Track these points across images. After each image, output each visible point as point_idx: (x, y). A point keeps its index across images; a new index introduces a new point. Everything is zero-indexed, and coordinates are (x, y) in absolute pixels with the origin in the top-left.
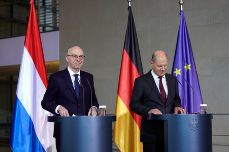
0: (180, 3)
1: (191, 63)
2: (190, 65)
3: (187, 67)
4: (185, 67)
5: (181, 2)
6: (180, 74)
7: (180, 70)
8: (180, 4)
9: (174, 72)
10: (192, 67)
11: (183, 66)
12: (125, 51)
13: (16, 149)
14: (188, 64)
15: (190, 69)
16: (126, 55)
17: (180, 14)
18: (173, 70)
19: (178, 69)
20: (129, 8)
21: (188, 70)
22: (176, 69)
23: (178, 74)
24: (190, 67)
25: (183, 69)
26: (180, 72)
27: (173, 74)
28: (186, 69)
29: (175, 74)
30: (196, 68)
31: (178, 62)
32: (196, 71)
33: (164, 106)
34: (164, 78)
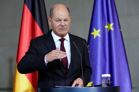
1: (114, 22)
2: (112, 25)
3: (109, 26)
4: (106, 27)
6: (99, 35)
7: (99, 31)
10: (114, 26)
14: (110, 23)
15: (112, 29)
18: (91, 30)
19: (97, 29)
21: (110, 30)
22: (95, 30)
23: (97, 37)
24: (113, 27)
25: (103, 30)
26: (99, 33)
27: (90, 36)
28: (107, 29)
29: (93, 35)
30: (120, 28)
31: (97, 21)
32: (121, 32)
33: (64, 77)
34: (67, 40)
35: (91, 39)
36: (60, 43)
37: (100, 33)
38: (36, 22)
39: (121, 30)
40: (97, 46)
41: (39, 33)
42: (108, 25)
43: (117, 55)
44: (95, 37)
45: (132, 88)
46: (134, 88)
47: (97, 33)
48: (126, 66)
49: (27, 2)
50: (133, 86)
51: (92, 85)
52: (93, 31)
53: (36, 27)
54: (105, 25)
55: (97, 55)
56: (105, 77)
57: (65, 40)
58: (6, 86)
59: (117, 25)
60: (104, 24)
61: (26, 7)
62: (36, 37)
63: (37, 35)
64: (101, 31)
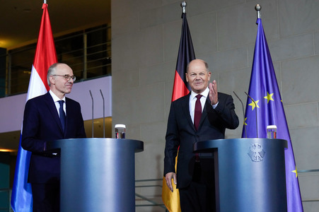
0: (256, 8)
1: (274, 92)
2: (272, 95)
3: (269, 97)
4: (266, 97)
5: (258, 7)
7: (257, 101)
8: (257, 10)
9: (250, 105)
10: (275, 97)
12: (178, 75)
13: (20, 210)
14: (269, 94)
15: (272, 99)
16: (179, 81)
17: (257, 24)
19: (255, 100)
20: (184, 15)
21: (270, 101)
24: (272, 97)
25: (262, 101)
26: (257, 104)
27: (248, 108)
28: (267, 99)
29: (251, 107)
37: (259, 104)
39: (281, 101)
42: (267, 95)
44: (253, 109)
47: (255, 104)
52: (251, 102)
59: (278, 95)
60: (263, 95)
64: (259, 101)
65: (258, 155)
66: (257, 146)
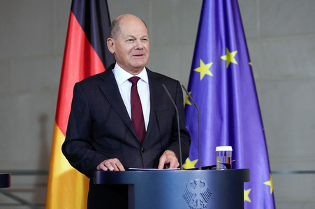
1: (238, 48)
2: (234, 53)
3: (229, 57)
4: (224, 58)
6: (210, 74)
7: (210, 65)
10: (239, 57)
11: (218, 54)
14: (230, 51)
15: (234, 61)
18: (195, 64)
19: (206, 63)
21: (231, 65)
22: (202, 63)
23: (206, 76)
24: (235, 57)
25: (218, 63)
26: (210, 69)
27: (193, 75)
28: (226, 61)
29: (199, 73)
30: (249, 61)
31: (206, 47)
32: (250, 67)
33: (139, 148)
34: (143, 81)
35: (195, 81)
36: (130, 85)
37: (212, 69)
38: (93, 47)
39: (250, 63)
40: (207, 95)
41: (98, 68)
42: (226, 54)
43: (243, 109)
44: (202, 77)
45: (270, 172)
46: (275, 173)
47: (205, 70)
48: (260, 131)
49: (75, 10)
50: (272, 170)
51: (195, 166)
52: (199, 66)
53: (91, 56)
54: (221, 55)
55: (205, 110)
56: (222, 152)
57: (140, 81)
58: (33, 166)
59: (244, 55)
60: (219, 53)
61: (74, 19)
62: (92, 74)
63: (94, 71)
64: (213, 65)
65: (199, 197)
66: (198, 183)
